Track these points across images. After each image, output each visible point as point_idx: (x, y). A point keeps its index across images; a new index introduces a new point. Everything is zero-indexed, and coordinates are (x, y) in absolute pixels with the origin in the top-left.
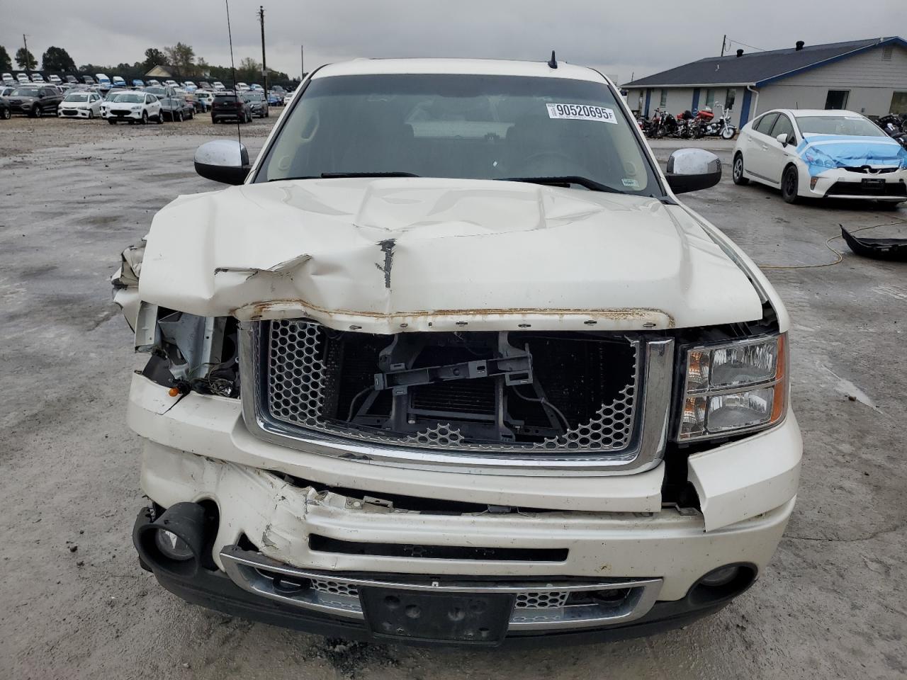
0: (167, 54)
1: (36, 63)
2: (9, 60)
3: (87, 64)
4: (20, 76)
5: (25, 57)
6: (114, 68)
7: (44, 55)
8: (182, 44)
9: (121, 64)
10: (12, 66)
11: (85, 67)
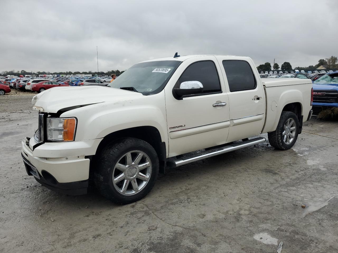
0: (327, 61)
1: (279, 68)
2: (271, 67)
3: (297, 67)
4: (270, 72)
5: (276, 66)
6: (307, 68)
7: (282, 65)
8: (333, 56)
9: (310, 66)
10: (271, 69)
11: (296, 68)
